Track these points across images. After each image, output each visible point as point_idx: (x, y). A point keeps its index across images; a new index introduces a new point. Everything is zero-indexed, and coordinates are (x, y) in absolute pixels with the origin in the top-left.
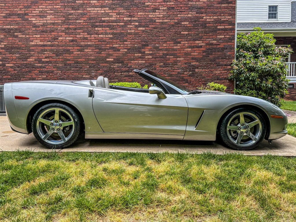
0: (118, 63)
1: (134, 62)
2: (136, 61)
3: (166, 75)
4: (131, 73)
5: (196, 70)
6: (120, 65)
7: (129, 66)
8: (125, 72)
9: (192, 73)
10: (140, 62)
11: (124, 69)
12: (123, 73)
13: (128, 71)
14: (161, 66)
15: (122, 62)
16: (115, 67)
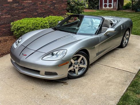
0: (16, 3)
1: (26, 2)
2: (26, 1)
3: (43, 10)
4: (25, 10)
5: (55, 5)
6: (17, 4)
7: (23, 5)
8: (21, 9)
9: (54, 7)
10: (29, 1)
11: (20, 8)
12: (20, 11)
13: (23, 9)
14: (40, 4)
15: (18, 3)
16: (14, 6)
